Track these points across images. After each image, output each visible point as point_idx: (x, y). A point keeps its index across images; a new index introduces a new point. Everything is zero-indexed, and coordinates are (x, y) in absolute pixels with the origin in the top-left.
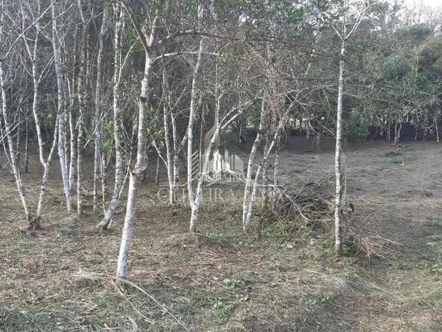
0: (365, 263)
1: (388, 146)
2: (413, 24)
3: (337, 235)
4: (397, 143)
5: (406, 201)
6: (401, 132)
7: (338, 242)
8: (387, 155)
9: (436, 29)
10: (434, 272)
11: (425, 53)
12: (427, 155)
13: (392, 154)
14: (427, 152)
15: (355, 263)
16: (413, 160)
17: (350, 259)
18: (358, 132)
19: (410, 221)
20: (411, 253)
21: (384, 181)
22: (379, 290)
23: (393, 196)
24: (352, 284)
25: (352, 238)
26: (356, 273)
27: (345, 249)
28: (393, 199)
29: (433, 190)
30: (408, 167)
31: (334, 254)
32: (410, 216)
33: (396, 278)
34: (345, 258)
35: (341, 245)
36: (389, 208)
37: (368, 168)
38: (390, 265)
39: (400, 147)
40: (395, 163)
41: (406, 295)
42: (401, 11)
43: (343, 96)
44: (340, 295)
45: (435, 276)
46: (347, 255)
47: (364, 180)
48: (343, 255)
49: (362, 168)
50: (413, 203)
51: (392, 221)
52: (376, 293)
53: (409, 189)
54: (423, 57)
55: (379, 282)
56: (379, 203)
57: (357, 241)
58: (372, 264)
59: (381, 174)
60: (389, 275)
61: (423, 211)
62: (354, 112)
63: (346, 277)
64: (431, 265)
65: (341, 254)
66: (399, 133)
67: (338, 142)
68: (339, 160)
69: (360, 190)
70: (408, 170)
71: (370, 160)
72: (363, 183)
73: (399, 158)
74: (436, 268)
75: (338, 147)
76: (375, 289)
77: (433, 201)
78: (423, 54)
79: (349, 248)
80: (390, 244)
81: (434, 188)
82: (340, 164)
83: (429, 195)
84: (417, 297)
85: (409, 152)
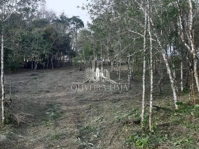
0: (17, 126)
1: (32, 72)
2: (41, 18)
3: (3, 114)
4: (36, 70)
5: (39, 95)
6: (37, 65)
7: (3, 118)
8: (31, 75)
9: (50, 21)
10: (47, 125)
11: (46, 31)
12: (49, 74)
13: (33, 75)
14: (48, 73)
15: (12, 127)
16: (43, 77)
17: (10, 125)
18: (15, 65)
19: (39, 104)
20: (38, 118)
21: (29, 87)
22: (23, 138)
23: (33, 93)
24: (10, 137)
25: (10, 115)
26: (12, 131)
27: (7, 121)
28: (33, 95)
29: (50, 90)
30: (40, 80)
31: (2, 124)
32: (40, 102)
33: (30, 131)
34: (7, 125)
35: (5, 119)
36: (31, 99)
37: (22, 81)
38: (29, 125)
39: (37, 72)
40: (35, 79)
41: (35, 138)
42: (36, 12)
43: (4, 48)
44: (3, 144)
45: (48, 127)
46: (8, 124)
47: (20, 87)
48: (6, 124)
49: (19, 82)
50: (41, 96)
51: (32, 105)
52: (21, 139)
53: (40, 90)
54: (45, 33)
55: (23, 134)
56: (27, 97)
57: (13, 116)
58: (20, 126)
59: (28, 84)
60: (28, 130)
61: (45, 99)
62: (10, 56)
63: (7, 134)
64: (46, 123)
65: (5, 123)
66: (36, 65)
67: (2, 70)
68: (3, 79)
69: (18, 92)
70: (40, 82)
71: (24, 78)
72: (20, 89)
73: (36, 76)
74: (48, 123)
75: (2, 73)
76: (21, 138)
77: (50, 94)
78: (45, 32)
79: (9, 120)
80: (28, 116)
81: (50, 89)
82: (3, 81)
83: (48, 92)
84: (39, 138)
85: (41, 74)
